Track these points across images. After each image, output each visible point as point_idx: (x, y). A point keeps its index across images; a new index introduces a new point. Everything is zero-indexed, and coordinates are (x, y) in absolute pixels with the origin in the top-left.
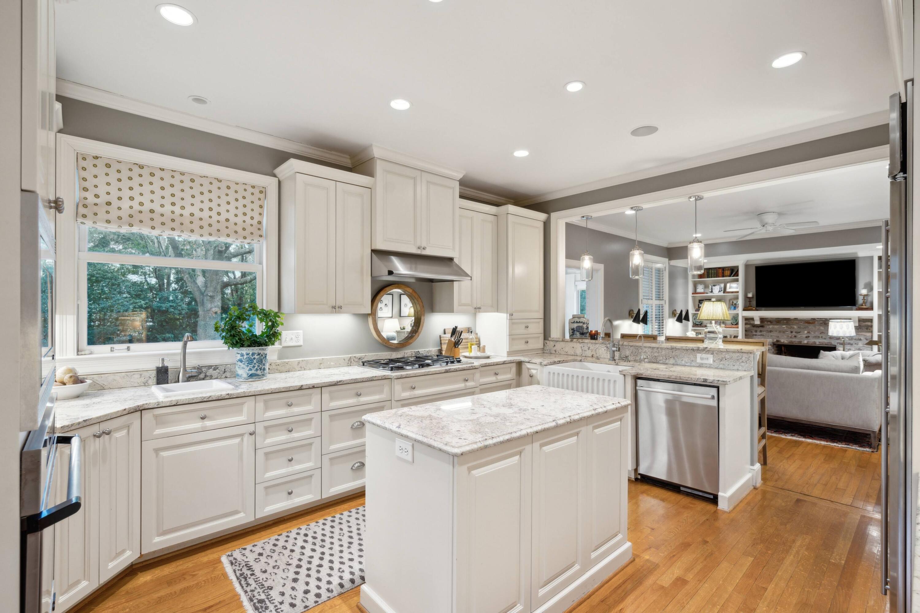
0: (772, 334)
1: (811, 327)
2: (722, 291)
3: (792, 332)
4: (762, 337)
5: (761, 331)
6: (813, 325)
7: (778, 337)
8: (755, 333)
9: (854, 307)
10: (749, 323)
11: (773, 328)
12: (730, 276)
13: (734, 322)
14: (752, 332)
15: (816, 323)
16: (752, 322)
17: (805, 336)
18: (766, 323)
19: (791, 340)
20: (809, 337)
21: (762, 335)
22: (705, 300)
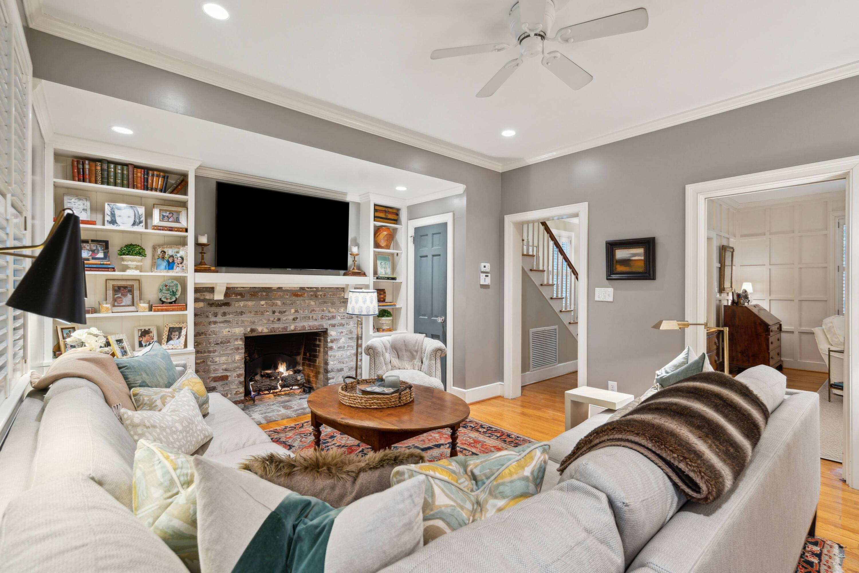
0: (244, 318)
1: (299, 301)
2: (143, 224)
3: (274, 312)
4: (226, 325)
5: (224, 314)
6: (301, 298)
7: (253, 323)
8: (213, 319)
10: (202, 298)
11: (245, 306)
12: (164, 190)
13: (168, 296)
14: (207, 317)
15: (306, 295)
16: (208, 296)
17: (291, 318)
18: (234, 296)
19: (272, 326)
20: (297, 318)
21: (226, 321)
22: (93, 241)
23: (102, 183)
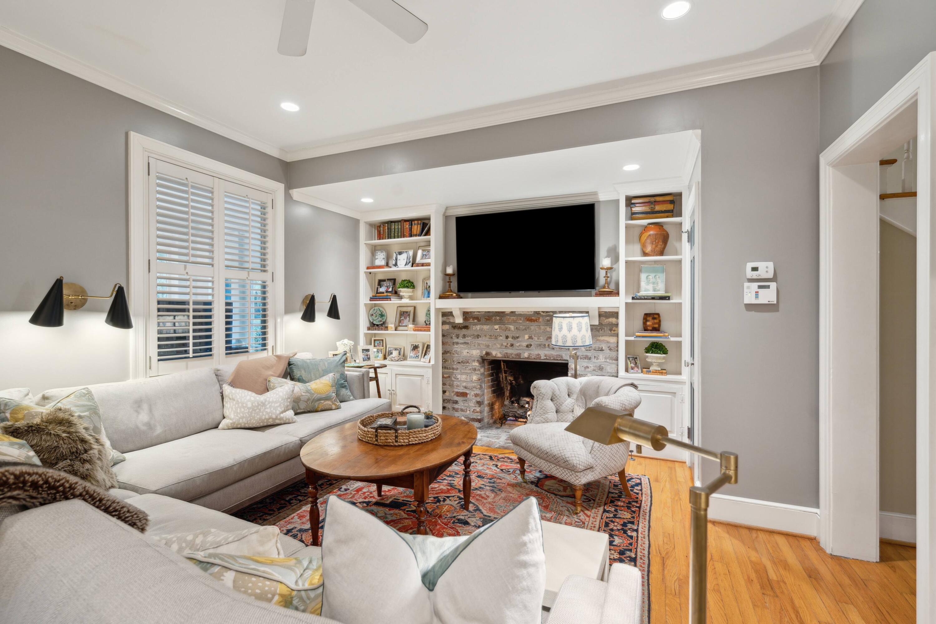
0: (480, 341)
1: (533, 327)
2: (411, 264)
3: (507, 337)
4: (465, 346)
5: (464, 336)
6: (536, 323)
7: (488, 346)
8: (456, 340)
9: (593, 292)
10: (448, 321)
11: (481, 330)
12: (420, 235)
14: (452, 338)
15: (541, 320)
16: (451, 319)
17: (525, 344)
18: (471, 320)
19: (506, 351)
20: (531, 345)
21: (465, 343)
22: (388, 280)
23: (388, 238)
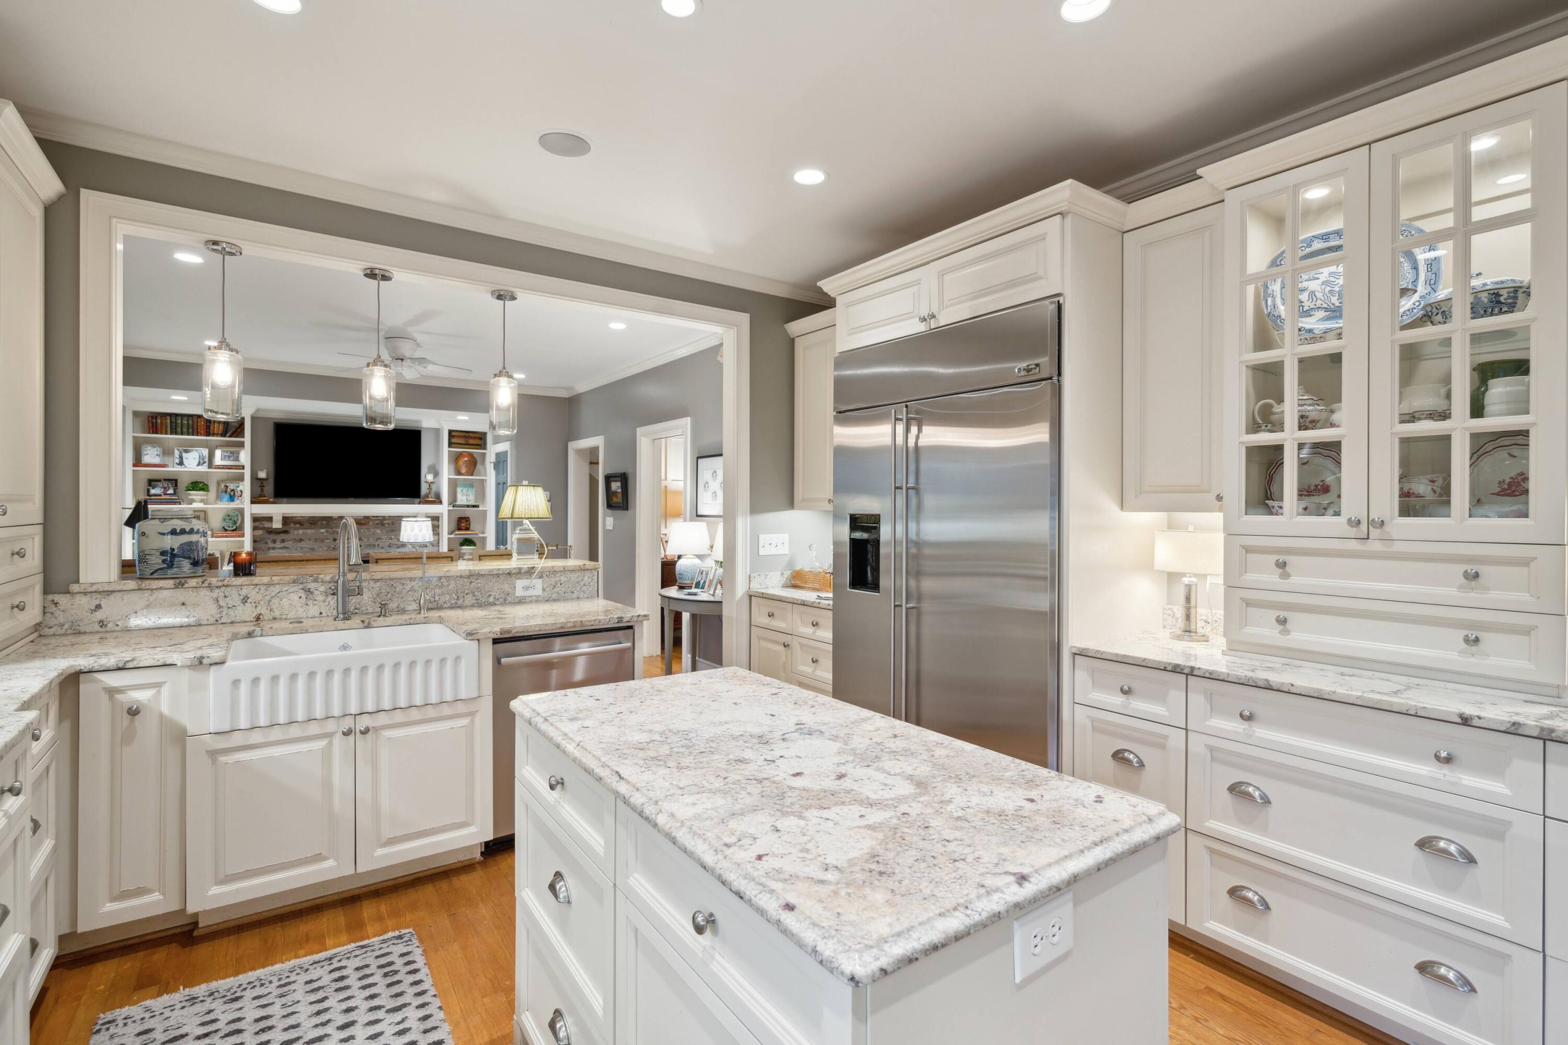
0: (303, 544)
2: (206, 464)
4: (285, 550)
5: (283, 541)
6: (366, 526)
7: (313, 549)
8: (271, 545)
9: (417, 500)
10: (261, 526)
11: (304, 534)
12: (223, 435)
13: (231, 525)
14: (266, 543)
15: (371, 523)
16: (267, 525)
18: (292, 525)
21: (285, 548)
22: (165, 480)
23: (171, 433)
